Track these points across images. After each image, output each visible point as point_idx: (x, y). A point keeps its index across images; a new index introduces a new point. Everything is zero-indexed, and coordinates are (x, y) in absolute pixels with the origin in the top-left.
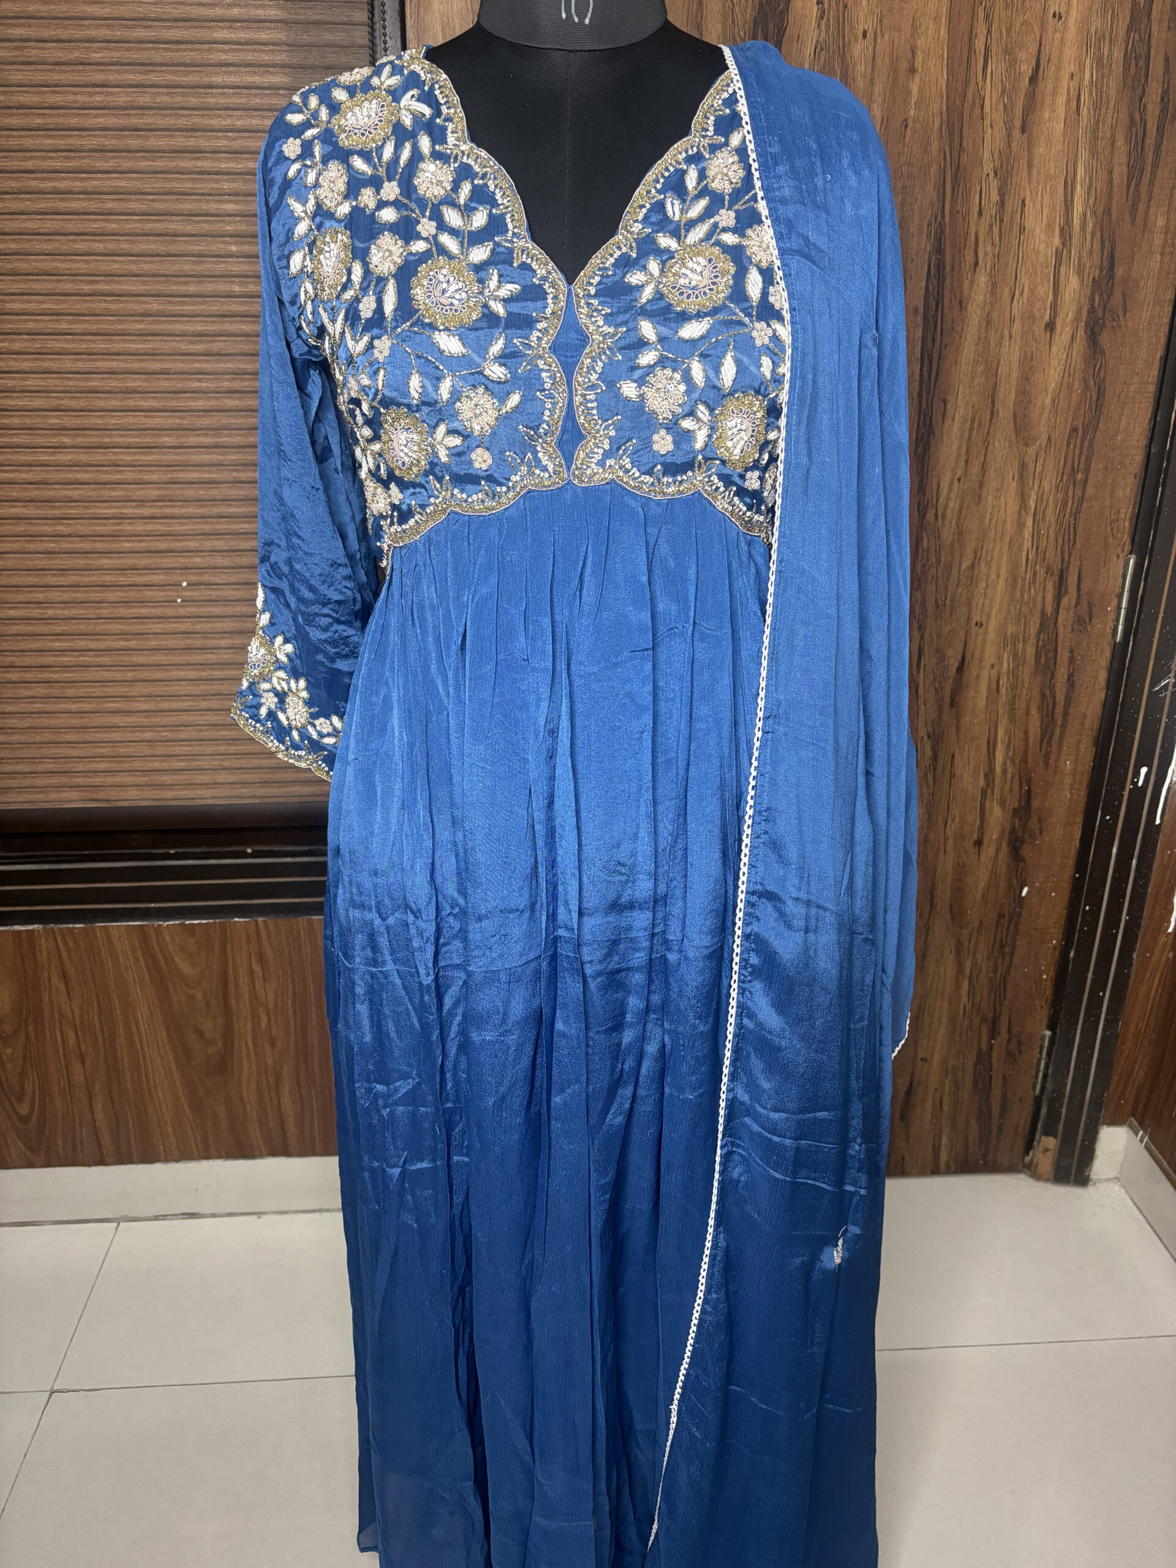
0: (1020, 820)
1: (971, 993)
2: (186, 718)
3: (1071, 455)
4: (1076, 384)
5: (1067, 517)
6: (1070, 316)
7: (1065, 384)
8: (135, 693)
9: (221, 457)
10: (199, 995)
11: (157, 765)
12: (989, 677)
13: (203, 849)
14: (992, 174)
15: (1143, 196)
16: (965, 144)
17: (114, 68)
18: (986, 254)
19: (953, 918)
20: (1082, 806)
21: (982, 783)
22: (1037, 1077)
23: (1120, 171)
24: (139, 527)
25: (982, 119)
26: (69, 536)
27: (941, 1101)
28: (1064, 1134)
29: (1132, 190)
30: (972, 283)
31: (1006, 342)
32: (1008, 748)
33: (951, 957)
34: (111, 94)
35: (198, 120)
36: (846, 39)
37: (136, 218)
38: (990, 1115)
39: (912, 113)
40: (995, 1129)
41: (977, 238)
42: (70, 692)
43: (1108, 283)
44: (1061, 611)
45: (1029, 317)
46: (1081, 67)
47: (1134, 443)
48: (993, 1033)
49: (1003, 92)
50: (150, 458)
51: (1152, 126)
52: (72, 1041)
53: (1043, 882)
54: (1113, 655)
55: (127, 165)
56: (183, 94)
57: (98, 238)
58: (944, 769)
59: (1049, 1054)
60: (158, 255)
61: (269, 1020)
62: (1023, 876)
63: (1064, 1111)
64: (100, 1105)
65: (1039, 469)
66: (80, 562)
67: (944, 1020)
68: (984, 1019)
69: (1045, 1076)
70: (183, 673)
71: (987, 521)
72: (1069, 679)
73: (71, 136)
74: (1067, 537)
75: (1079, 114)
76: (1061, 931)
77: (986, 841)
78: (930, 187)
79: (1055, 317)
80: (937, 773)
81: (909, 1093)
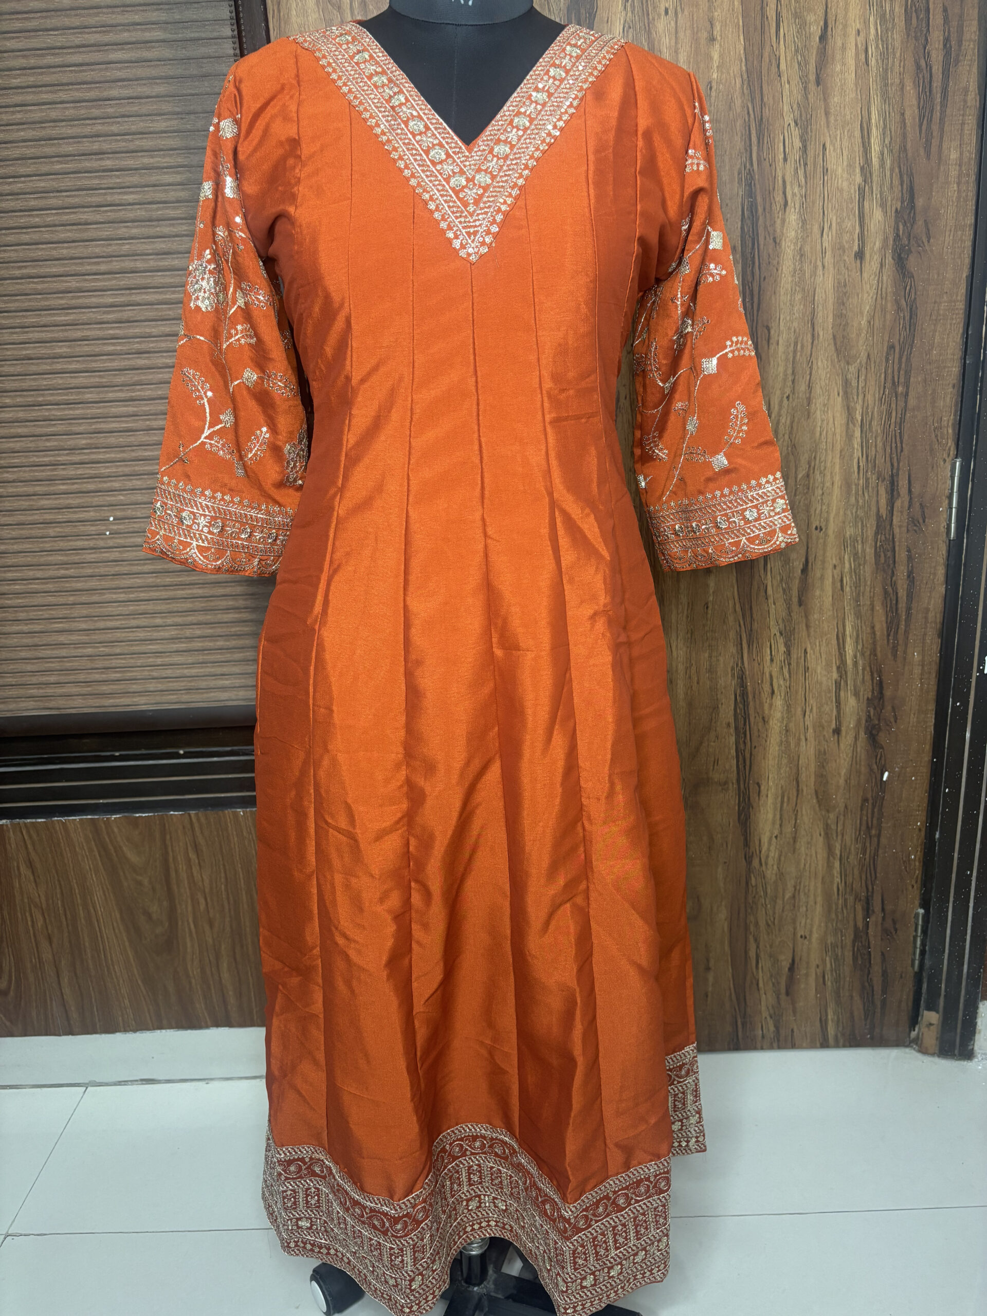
0: (875, 709)
1: (843, 874)
2: (119, 635)
3: (890, 371)
4: (889, 305)
5: (892, 427)
6: (878, 245)
7: (878, 306)
8: (76, 615)
9: (135, 409)
10: (146, 882)
11: (97, 677)
12: (833, 576)
13: (144, 752)
14: (793, 124)
15: (935, 134)
16: (765, 99)
17: (30, 90)
18: (794, 195)
19: (818, 801)
20: (932, 695)
21: (835, 675)
22: (914, 954)
23: (911, 113)
24: (71, 472)
25: (780, 76)
26: (14, 481)
27: (824, 976)
28: (945, 1008)
29: (924, 127)
30: (783, 221)
31: (820, 271)
32: (857, 642)
33: (821, 839)
34: (30, 111)
35: (100, 128)
36: (651, 17)
37: (54, 212)
38: (873, 991)
39: (715, 76)
40: (878, 1004)
41: (784, 182)
42: (22, 615)
43: (910, 213)
44: (895, 513)
45: (840, 248)
46: (866, 23)
47: (949, 356)
48: (868, 912)
49: (797, 51)
50: (77, 412)
51: (937, 69)
52: (40, 923)
53: (902, 767)
54: (949, 552)
55: (45, 169)
56: (86, 107)
57: (24, 231)
58: (798, 663)
59: (924, 932)
60: (74, 241)
61: (207, 904)
62: (883, 762)
63: (943, 986)
64: (66, 980)
65: (861, 384)
66: (25, 504)
67: (819, 899)
68: (857, 898)
69: (923, 953)
70: (114, 596)
71: (818, 434)
72: (909, 576)
74: (894, 445)
75: (868, 65)
76: (925, 813)
77: (843, 729)
78: (737, 138)
79: (863, 246)
80: (792, 667)
81: (792, 969)
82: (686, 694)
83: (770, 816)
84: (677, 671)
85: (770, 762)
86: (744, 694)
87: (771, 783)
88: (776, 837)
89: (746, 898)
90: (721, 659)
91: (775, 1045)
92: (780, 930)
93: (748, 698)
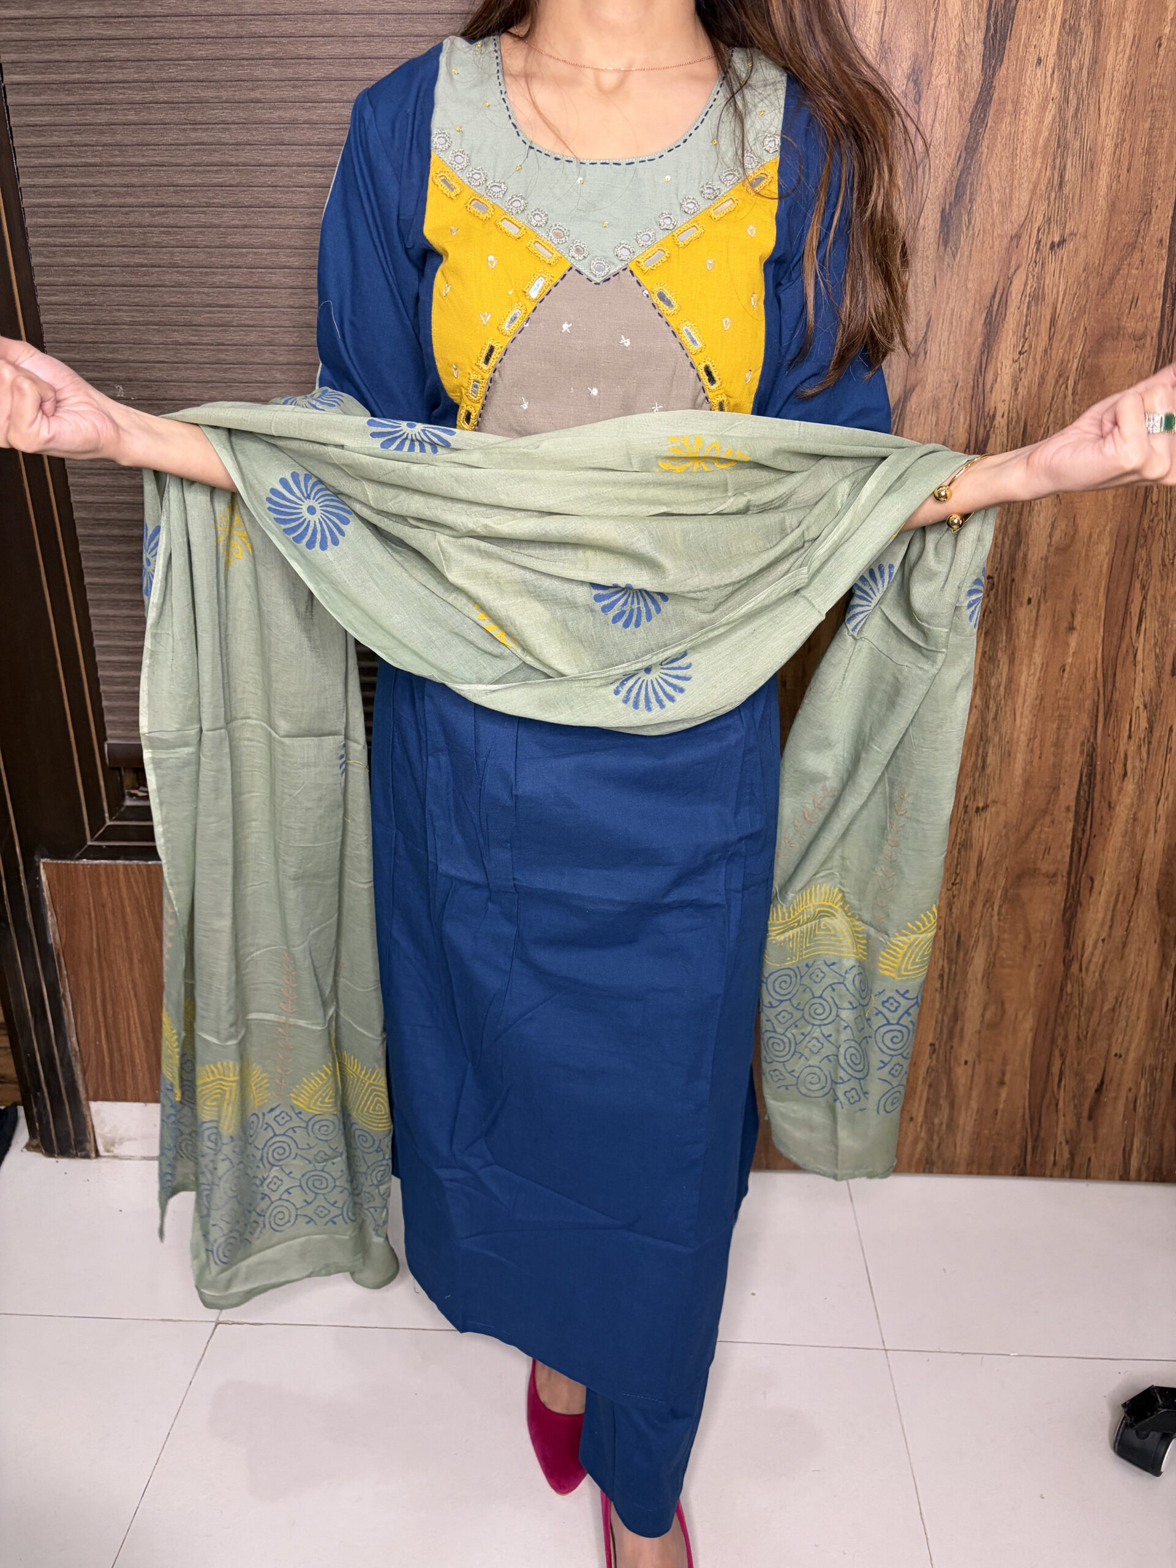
19: (1159, 903)
27: (1135, 1102)
58: (1159, 742)
67: (1143, 1015)
73: (300, 64)
80: (1152, 746)
81: (1099, 1090)
82: (1024, 770)
83: (1100, 916)
84: (1018, 742)
85: (1110, 855)
86: (1091, 775)
87: (1106, 879)
88: (1103, 940)
89: (1058, 1007)
90: (1071, 732)
91: (1067, 1174)
92: (1092, 1046)
93: (1095, 778)
